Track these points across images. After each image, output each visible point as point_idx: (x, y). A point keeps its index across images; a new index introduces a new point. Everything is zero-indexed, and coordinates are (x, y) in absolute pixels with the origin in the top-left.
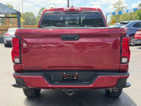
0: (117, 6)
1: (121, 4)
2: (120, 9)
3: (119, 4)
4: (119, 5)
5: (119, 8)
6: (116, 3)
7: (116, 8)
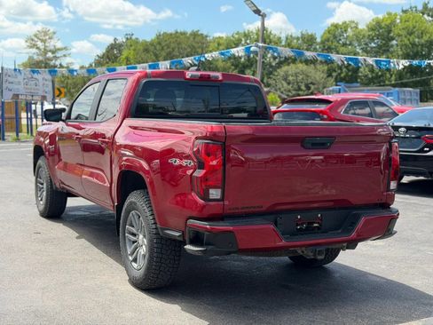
0: (40, 44)
1: (50, 38)
2: (50, 55)
3: (44, 38)
4: (44, 41)
5: (46, 52)
6: (36, 36)
7: (34, 50)
